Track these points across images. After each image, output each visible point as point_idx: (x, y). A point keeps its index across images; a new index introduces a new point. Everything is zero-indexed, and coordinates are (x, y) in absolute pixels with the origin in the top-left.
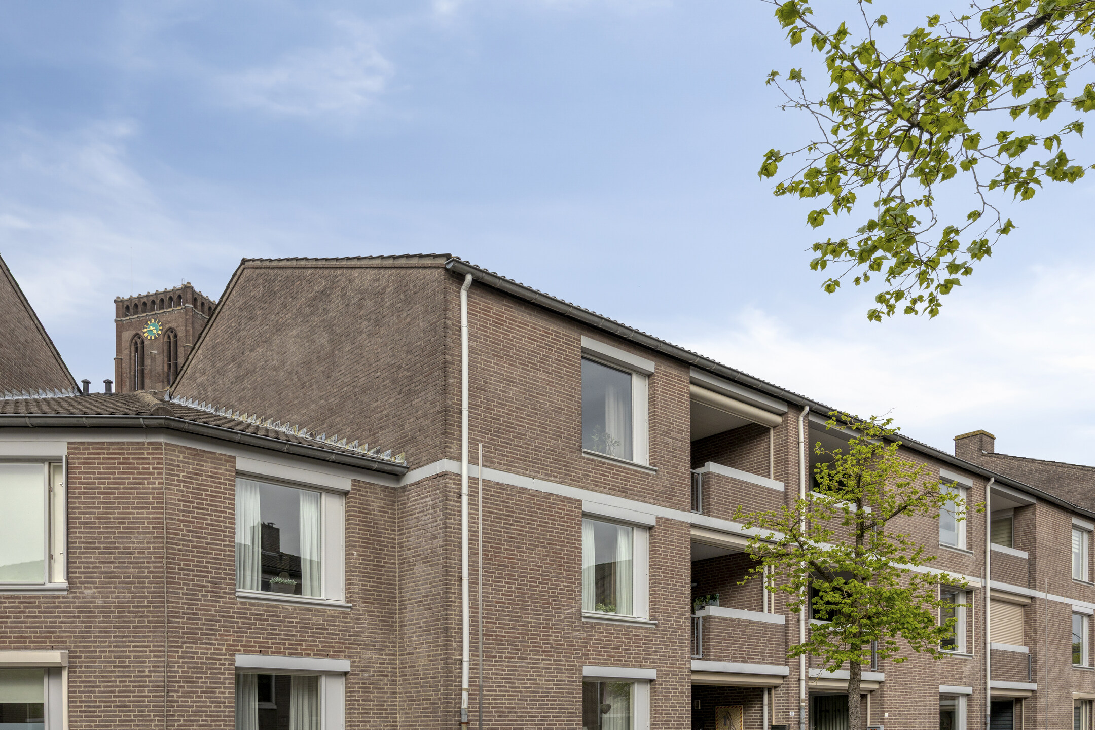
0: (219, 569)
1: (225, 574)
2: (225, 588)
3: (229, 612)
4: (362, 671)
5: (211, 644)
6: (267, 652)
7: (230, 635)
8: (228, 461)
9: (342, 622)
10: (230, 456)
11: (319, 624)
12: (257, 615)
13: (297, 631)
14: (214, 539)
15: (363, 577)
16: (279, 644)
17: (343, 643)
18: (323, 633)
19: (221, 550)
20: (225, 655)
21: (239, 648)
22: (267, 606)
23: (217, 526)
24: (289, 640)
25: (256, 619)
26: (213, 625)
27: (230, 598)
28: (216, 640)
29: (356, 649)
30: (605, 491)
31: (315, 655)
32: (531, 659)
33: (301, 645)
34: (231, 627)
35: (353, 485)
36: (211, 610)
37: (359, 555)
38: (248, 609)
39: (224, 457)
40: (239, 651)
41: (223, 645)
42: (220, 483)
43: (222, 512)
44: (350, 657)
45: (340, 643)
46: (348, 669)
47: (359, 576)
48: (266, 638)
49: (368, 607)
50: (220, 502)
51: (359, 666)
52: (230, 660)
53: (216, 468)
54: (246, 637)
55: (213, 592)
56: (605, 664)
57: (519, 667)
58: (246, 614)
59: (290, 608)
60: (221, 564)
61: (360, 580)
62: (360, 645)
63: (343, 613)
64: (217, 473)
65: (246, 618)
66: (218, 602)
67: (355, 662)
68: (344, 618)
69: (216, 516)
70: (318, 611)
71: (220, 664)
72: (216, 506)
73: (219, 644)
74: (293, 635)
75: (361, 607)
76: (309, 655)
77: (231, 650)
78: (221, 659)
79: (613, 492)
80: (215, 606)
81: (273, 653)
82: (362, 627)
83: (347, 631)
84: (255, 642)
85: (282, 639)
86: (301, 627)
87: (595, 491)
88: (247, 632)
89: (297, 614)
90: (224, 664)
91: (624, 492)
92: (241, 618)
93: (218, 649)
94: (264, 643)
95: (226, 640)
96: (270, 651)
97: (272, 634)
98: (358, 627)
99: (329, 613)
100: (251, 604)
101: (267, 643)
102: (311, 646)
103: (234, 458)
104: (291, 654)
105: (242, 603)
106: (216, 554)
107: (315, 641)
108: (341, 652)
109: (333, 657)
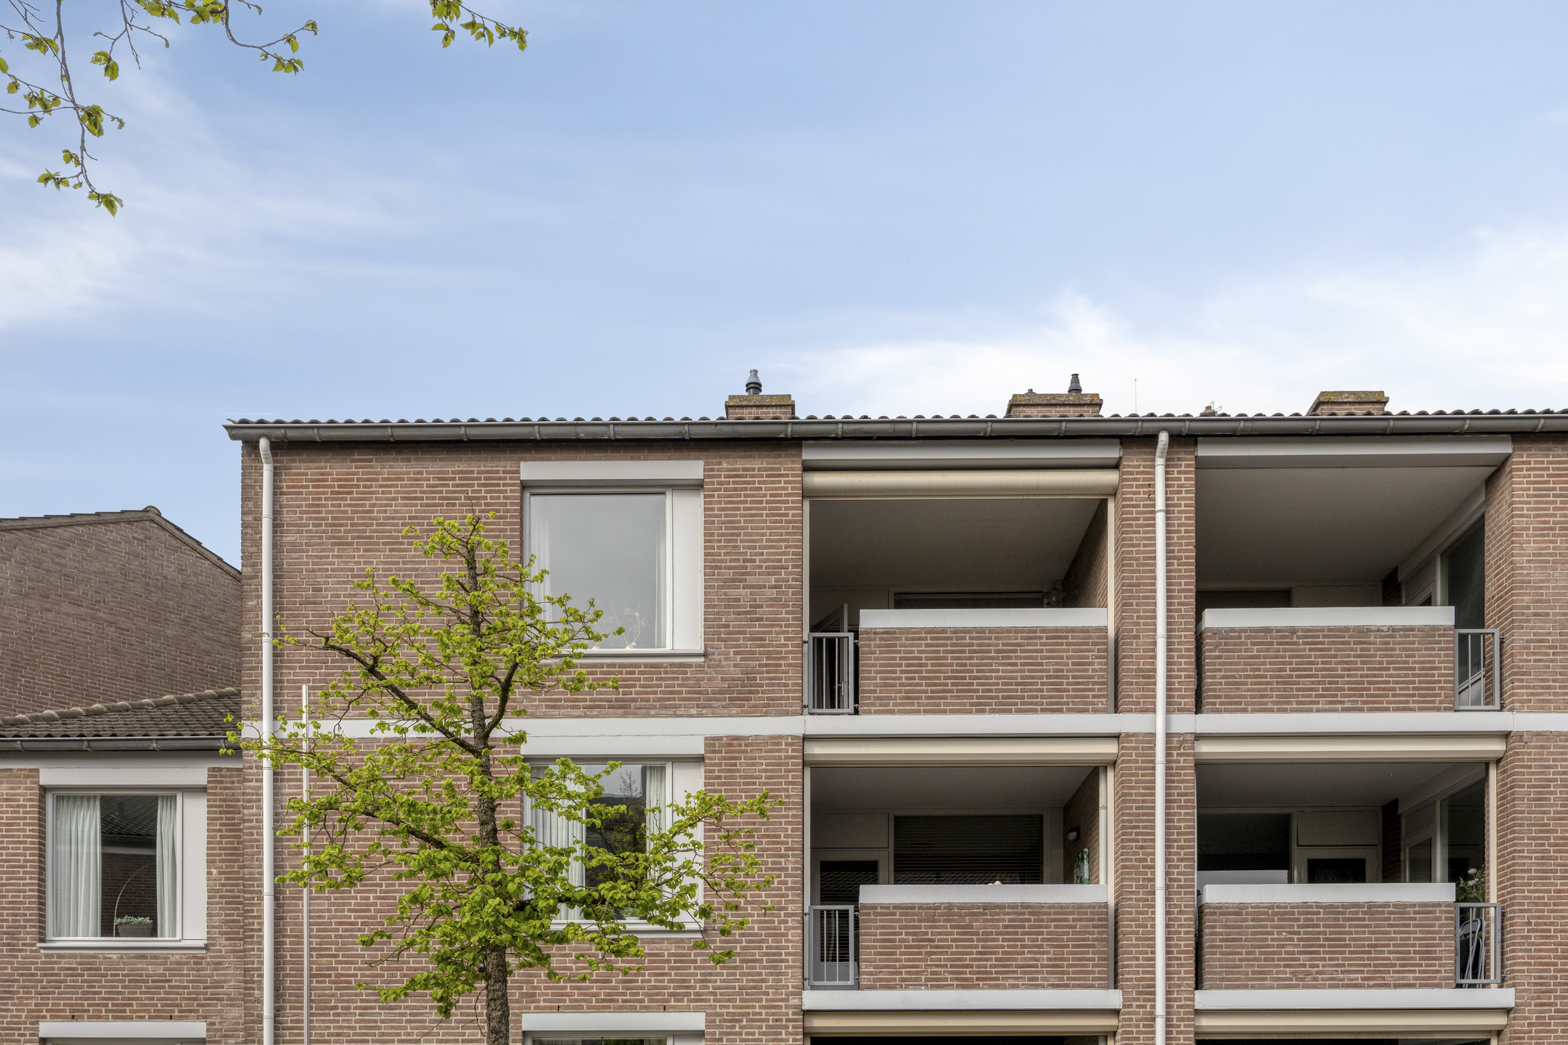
0: (16, 915)
1: (25, 921)
2: (26, 939)
3: (30, 969)
4: (225, 1036)
5: (7, 1010)
6: (82, 1017)
7: (31, 998)
8: (28, 777)
9: (193, 969)
10: (31, 770)
11: (158, 975)
12: (68, 969)
13: (124, 987)
14: (11, 878)
15: (227, 903)
16: (98, 1005)
17: (195, 999)
18: (163, 987)
19: (19, 891)
20: (25, 1023)
21: (44, 1013)
22: (82, 956)
23: (15, 861)
24: (113, 999)
25: (66, 975)
26: (9, 986)
27: (31, 951)
28: (14, 1005)
29: (216, 1005)
30: (575, 712)
31: (151, 1018)
32: (406, 1008)
33: (131, 1005)
34: (32, 987)
35: (210, 776)
36: (7, 968)
37: (220, 873)
38: (55, 963)
39: (23, 773)
40: (44, 1017)
41: (23, 1011)
42: (18, 806)
43: (20, 842)
44: (205, 1017)
45: (190, 999)
46: (203, 1035)
47: (221, 903)
48: (80, 999)
49: (235, 945)
50: (18, 830)
51: (220, 1030)
52: (31, 1029)
53: (12, 789)
54: (53, 999)
55: (9, 945)
56: (577, 1009)
57: (382, 1021)
58: (53, 969)
59: (115, 957)
60: (19, 909)
61: (221, 909)
62: (222, 999)
63: (195, 956)
64: (14, 795)
65: (52, 975)
66: (16, 957)
67: (214, 1024)
68: (196, 963)
69: (13, 849)
70: (155, 957)
71: (19, 1035)
72: (13, 836)
73: (17, 1010)
74: (119, 993)
75: (223, 945)
76: (142, 1018)
77: (33, 1017)
78: (20, 1029)
79: (595, 712)
80: (12, 963)
81: (90, 1018)
82: (224, 975)
83: (200, 981)
84: (64, 1005)
85: (104, 999)
86: (130, 981)
87: (552, 717)
88: (54, 993)
89: (125, 964)
90: (25, 1035)
91: (623, 708)
92: (46, 975)
93: (16, 1016)
94: (77, 1005)
95: (27, 1005)
96: (85, 1015)
97: (88, 993)
98: (218, 975)
99: (172, 959)
100: (59, 956)
101: (82, 1005)
102: (145, 1005)
103: (37, 770)
104: (116, 1018)
105: (46, 956)
106: (13, 897)
107: (152, 999)
108: (190, 1011)
109: (180, 1018)
